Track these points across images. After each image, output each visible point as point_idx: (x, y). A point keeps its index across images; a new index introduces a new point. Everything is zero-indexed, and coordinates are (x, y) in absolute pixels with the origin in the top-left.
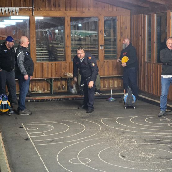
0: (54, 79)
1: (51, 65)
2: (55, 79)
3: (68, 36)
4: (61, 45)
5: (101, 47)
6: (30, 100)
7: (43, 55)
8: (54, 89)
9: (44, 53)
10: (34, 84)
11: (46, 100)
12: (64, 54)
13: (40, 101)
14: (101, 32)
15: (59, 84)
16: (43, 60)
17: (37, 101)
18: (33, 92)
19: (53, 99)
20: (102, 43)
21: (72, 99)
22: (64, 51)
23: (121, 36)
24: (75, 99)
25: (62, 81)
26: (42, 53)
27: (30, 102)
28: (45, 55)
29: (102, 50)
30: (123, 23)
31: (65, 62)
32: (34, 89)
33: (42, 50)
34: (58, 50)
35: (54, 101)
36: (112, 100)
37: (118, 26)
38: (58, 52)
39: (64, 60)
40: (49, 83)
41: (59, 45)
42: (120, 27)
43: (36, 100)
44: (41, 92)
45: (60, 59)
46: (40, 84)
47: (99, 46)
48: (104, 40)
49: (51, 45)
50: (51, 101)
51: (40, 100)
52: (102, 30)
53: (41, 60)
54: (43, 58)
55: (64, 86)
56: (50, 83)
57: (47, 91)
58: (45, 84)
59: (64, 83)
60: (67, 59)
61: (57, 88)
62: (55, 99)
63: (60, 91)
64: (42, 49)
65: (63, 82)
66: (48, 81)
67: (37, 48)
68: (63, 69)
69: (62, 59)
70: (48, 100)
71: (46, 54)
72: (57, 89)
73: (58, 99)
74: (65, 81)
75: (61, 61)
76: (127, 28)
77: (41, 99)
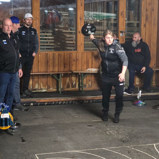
0: (62, 75)
1: (59, 55)
2: (64, 74)
3: (80, 19)
4: (71, 30)
5: (121, 34)
6: (33, 103)
7: (47, 42)
8: (61, 87)
9: (49, 39)
10: (36, 80)
11: (53, 103)
12: (75, 41)
13: (47, 105)
14: (121, 14)
15: (68, 80)
16: (47, 49)
17: (43, 104)
18: (35, 90)
19: (63, 102)
20: (123, 28)
21: (87, 101)
22: (74, 38)
23: (147, 19)
24: (91, 101)
25: (72, 76)
26: (46, 39)
27: (34, 105)
28: (50, 42)
29: (122, 37)
30: (149, 4)
31: (76, 52)
32: (36, 87)
33: (46, 36)
34: (67, 36)
35: (65, 104)
36: (142, 104)
37: (143, 8)
38: (67, 39)
39: (74, 50)
40: (55, 79)
41: (69, 29)
42: (145, 9)
43: (41, 102)
44: (44, 91)
45: (69, 48)
46: (44, 80)
47: (119, 32)
48: (125, 25)
49: (56, 30)
50: (61, 104)
51: (46, 103)
52: (123, 12)
53: (44, 48)
54: (47, 46)
55: (74, 83)
56: (57, 79)
57: (53, 89)
58: (50, 80)
59: (75, 79)
60: (78, 49)
61: (65, 85)
62: (66, 101)
63: (68, 89)
64: (46, 34)
65: (73, 78)
66: (54, 76)
67: (40, 34)
68: (74, 61)
69: (72, 48)
70: (56, 104)
71: (52, 41)
72: (65, 87)
73: (70, 102)
74: (76, 76)
75: (71, 50)
76: (153, 10)
77: (48, 102)
